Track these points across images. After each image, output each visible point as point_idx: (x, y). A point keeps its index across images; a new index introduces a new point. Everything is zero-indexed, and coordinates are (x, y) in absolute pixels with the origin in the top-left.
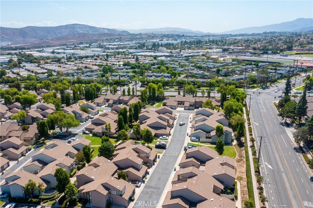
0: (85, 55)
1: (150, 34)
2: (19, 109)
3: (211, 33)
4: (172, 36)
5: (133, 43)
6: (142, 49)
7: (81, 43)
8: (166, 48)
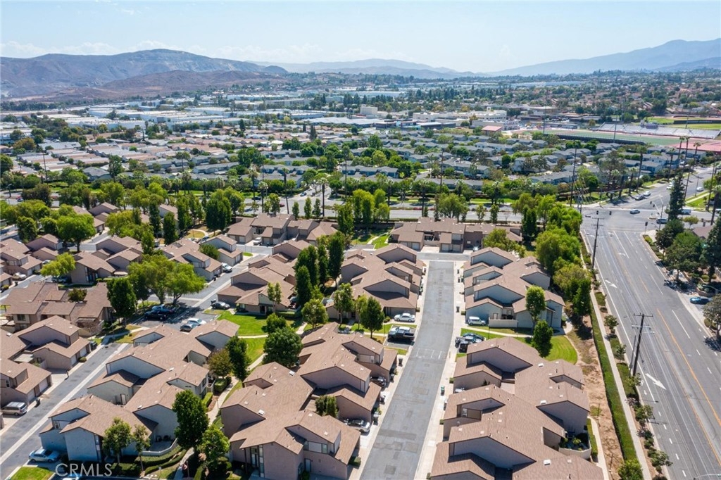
0: (188, 122)
1: (333, 75)
2: (54, 250)
4: (385, 81)
5: (296, 96)
6: (320, 109)
7: (176, 95)
8: (377, 108)
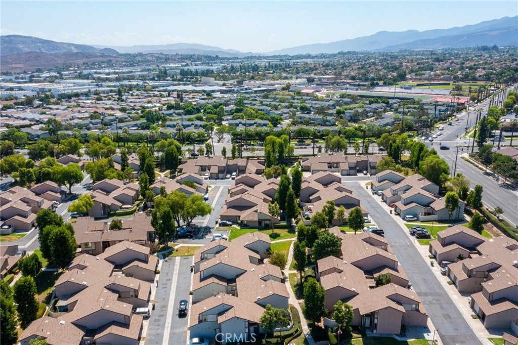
0: (70, 91)
1: (157, 55)
3: (252, 53)
4: (198, 59)
5: (137, 71)
6: (164, 80)
7: (40, 71)
8: (214, 78)
